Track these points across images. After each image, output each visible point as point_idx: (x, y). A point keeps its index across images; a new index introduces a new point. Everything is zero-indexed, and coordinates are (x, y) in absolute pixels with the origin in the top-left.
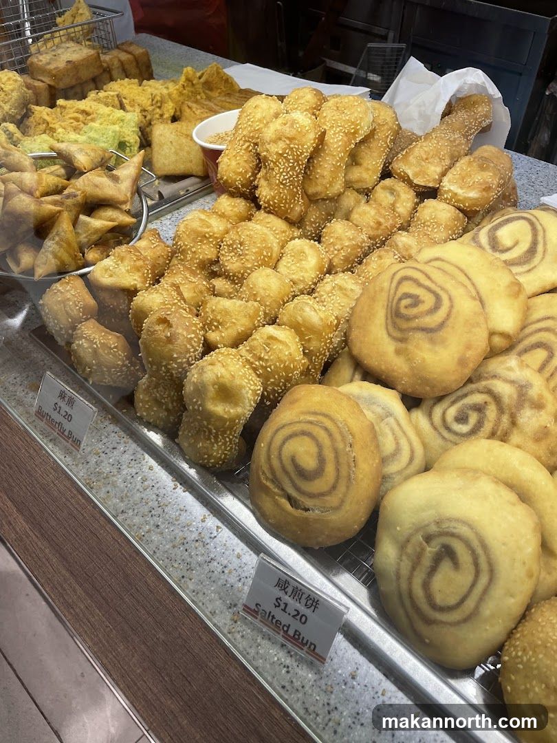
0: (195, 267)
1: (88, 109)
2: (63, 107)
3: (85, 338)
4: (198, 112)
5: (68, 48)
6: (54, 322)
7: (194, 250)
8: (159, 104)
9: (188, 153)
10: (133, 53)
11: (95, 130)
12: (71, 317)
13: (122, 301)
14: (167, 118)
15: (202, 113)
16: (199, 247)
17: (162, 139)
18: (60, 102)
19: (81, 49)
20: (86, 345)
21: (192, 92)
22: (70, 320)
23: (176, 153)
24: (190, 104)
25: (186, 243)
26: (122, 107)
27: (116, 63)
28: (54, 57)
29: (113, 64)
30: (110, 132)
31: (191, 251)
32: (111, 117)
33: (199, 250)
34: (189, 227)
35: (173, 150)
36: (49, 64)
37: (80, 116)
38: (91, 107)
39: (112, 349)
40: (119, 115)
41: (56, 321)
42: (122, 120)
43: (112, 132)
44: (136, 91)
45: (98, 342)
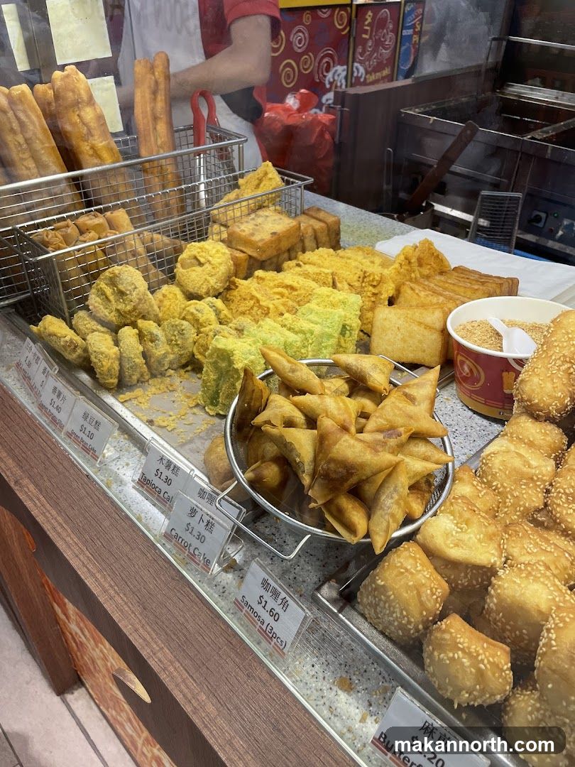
0: (518, 516)
1: (295, 284)
2: (262, 279)
3: (463, 650)
4: (422, 294)
5: (267, 216)
6: (401, 613)
7: (516, 494)
8: (375, 283)
9: (420, 342)
10: (326, 220)
11: (317, 313)
12: (427, 610)
13: (463, 575)
14: (384, 299)
15: (427, 295)
16: (524, 492)
17: (387, 324)
18: (259, 273)
19: (281, 219)
20: (466, 661)
21: (407, 270)
22: (425, 613)
23: (404, 340)
24: (412, 285)
25: (505, 485)
26: (334, 286)
27: (310, 231)
28: (255, 227)
29: (307, 233)
30: (336, 317)
31: (512, 495)
32: (331, 299)
33: (525, 496)
34: (509, 465)
35: (400, 336)
36: (253, 234)
37: (285, 291)
38: (298, 282)
39: (504, 671)
40: (341, 298)
41: (405, 613)
42: (344, 303)
43: (339, 317)
44: (339, 265)
45: (486, 661)
